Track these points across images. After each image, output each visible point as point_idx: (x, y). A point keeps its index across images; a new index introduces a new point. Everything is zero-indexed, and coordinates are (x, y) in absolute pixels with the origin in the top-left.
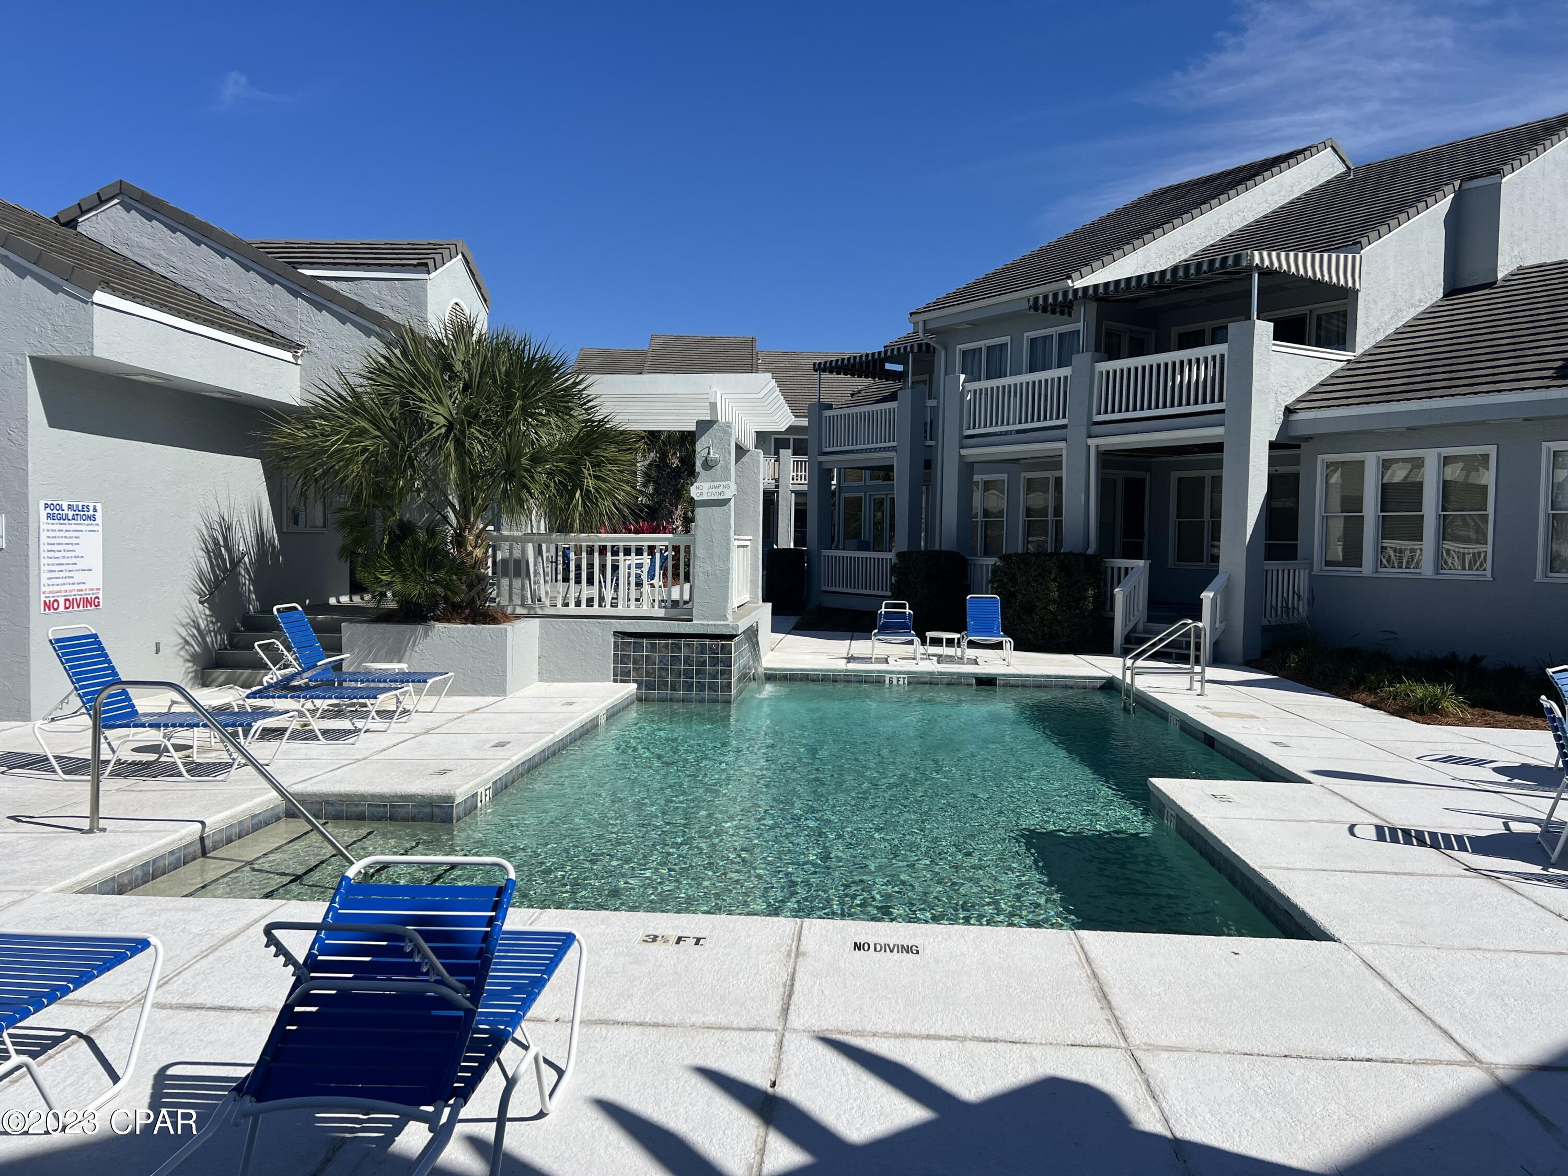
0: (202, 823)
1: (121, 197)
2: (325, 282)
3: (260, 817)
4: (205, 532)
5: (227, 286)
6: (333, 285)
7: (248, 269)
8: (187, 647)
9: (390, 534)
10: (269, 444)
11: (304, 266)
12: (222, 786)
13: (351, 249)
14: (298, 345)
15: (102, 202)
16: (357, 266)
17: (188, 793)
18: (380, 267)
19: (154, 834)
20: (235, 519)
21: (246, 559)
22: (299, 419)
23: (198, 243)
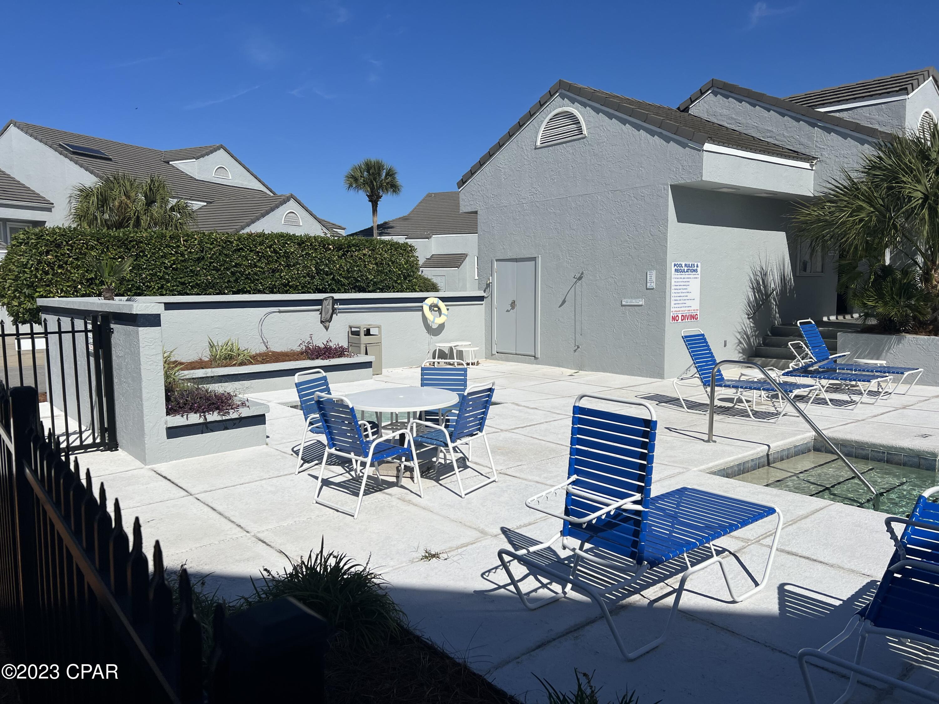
0: (768, 446)
1: (712, 89)
2: (832, 114)
3: (799, 447)
4: (752, 277)
5: (770, 129)
6: (837, 115)
7: (783, 115)
8: (740, 345)
9: (875, 274)
10: (794, 222)
11: (818, 106)
12: (774, 426)
13: (849, 89)
14: (814, 157)
15: (702, 94)
16: (855, 100)
17: (756, 427)
18: (871, 97)
19: (743, 448)
20: (769, 269)
21: (775, 292)
22: (814, 205)
23: (754, 105)
